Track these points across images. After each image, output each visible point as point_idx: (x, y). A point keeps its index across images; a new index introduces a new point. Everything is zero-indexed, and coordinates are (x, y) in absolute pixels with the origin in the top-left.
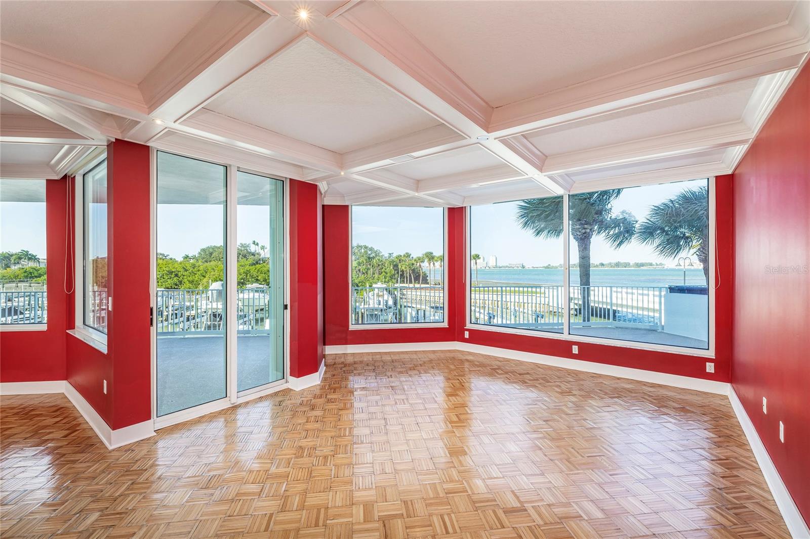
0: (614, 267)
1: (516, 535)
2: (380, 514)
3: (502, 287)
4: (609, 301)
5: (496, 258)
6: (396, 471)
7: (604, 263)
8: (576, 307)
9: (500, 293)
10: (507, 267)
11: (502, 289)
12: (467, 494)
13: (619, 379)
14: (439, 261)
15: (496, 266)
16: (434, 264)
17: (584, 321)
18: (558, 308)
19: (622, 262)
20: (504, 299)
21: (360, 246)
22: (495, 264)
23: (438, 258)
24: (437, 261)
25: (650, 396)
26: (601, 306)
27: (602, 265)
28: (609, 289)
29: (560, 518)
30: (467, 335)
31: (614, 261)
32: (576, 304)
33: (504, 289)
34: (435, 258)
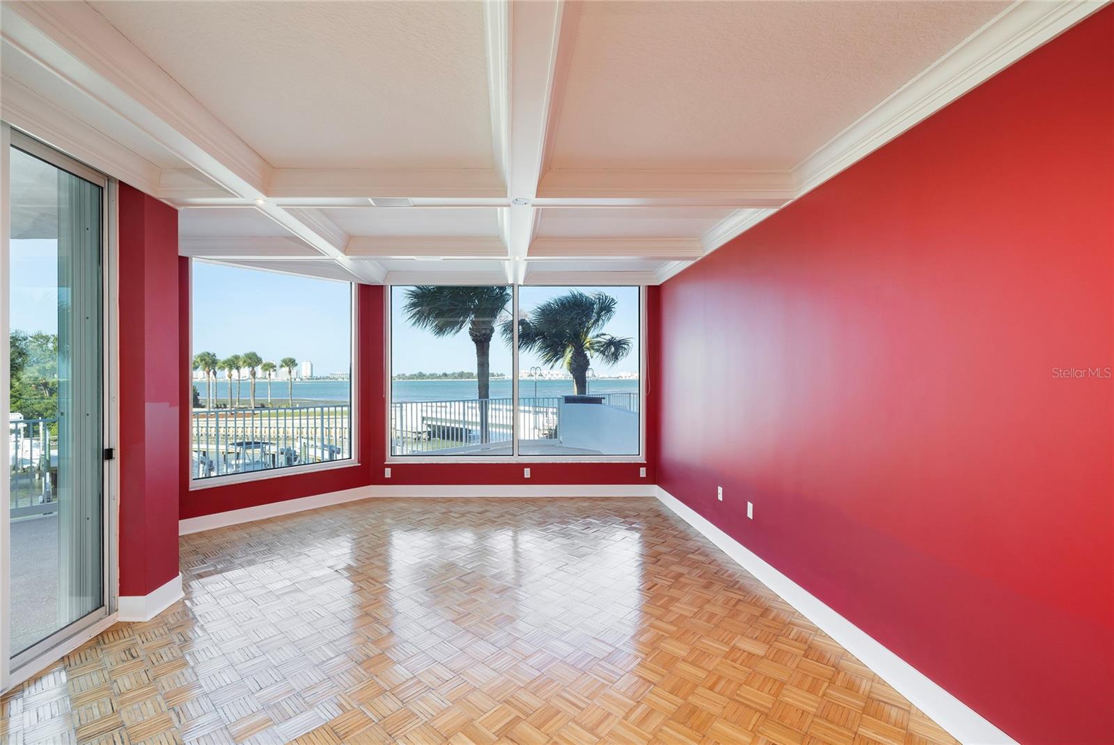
0: (457, 378)
1: (637, 678)
2: (494, 730)
3: (322, 408)
4: (462, 419)
5: (312, 365)
6: (457, 673)
7: (448, 373)
8: (429, 429)
9: (320, 417)
10: (327, 378)
11: (322, 410)
12: (559, 660)
13: (572, 498)
14: (227, 369)
15: (312, 377)
16: (215, 373)
17: (482, 442)
18: (402, 431)
19: (465, 372)
20: (326, 425)
21: (42, 337)
22: (309, 374)
23: (224, 363)
24: (222, 368)
25: (610, 510)
26: (448, 425)
27: (445, 375)
28: (461, 404)
29: (652, 644)
30: (388, 473)
31: (458, 371)
32: (429, 426)
33: (326, 409)
34: (220, 364)
